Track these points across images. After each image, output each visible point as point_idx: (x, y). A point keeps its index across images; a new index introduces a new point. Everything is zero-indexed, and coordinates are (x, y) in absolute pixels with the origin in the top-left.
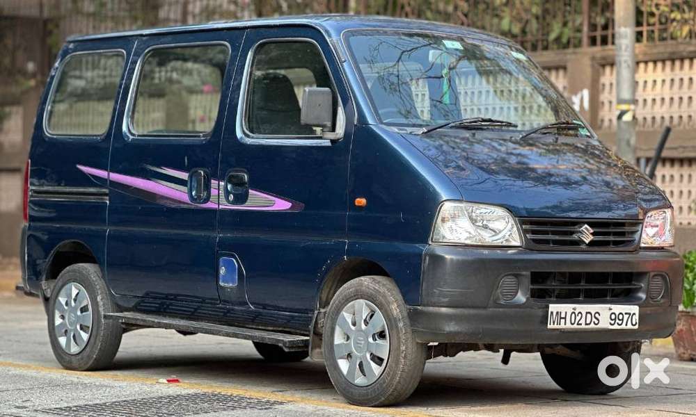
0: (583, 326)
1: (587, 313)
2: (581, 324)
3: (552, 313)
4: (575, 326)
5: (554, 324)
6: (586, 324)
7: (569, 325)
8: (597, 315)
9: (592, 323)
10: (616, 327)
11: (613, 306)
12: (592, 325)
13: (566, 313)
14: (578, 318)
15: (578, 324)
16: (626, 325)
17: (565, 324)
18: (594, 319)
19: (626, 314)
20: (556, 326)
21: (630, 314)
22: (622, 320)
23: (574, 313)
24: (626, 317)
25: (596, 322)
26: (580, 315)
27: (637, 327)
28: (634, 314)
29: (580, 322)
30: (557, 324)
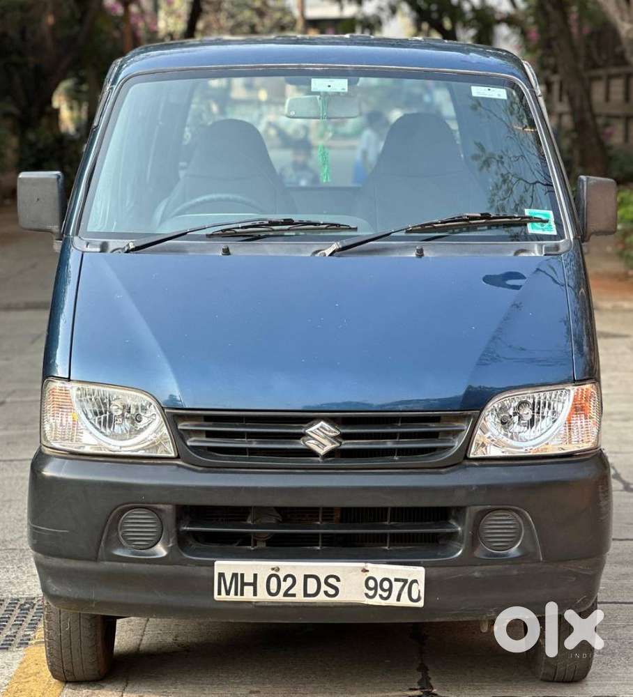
0: (300, 598)
1: (306, 577)
2: (294, 595)
3: (221, 575)
4: (280, 598)
5: (228, 593)
6: (306, 595)
7: (263, 596)
8: (332, 581)
9: (322, 592)
10: (377, 601)
11: (369, 566)
12: (321, 598)
13: (255, 576)
14: (285, 586)
15: (286, 594)
16: (398, 599)
17: (255, 594)
18: (324, 587)
19: (396, 580)
20: (232, 597)
21: (405, 581)
22: (390, 590)
23: (278, 577)
24: (397, 586)
25: (332, 592)
26: (290, 580)
27: (421, 604)
28: (415, 581)
29: (290, 592)
30: (236, 594)
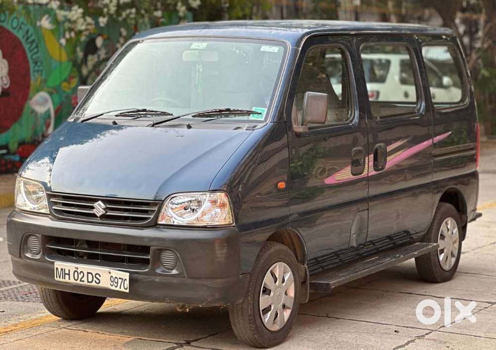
0: (86, 283)
1: (88, 273)
2: (84, 281)
3: (57, 269)
4: (78, 282)
5: (60, 278)
6: (88, 282)
7: (72, 280)
8: (97, 276)
9: (94, 281)
10: (113, 288)
11: (111, 271)
12: (94, 284)
13: (69, 270)
14: (80, 276)
15: (81, 281)
16: (120, 288)
17: (69, 279)
18: (95, 279)
19: (120, 278)
20: (61, 280)
21: (122, 279)
22: (117, 283)
23: (77, 271)
24: (120, 281)
25: (98, 281)
26: (82, 274)
27: (128, 291)
28: (125, 280)
29: (82, 280)
30: (63, 278)
